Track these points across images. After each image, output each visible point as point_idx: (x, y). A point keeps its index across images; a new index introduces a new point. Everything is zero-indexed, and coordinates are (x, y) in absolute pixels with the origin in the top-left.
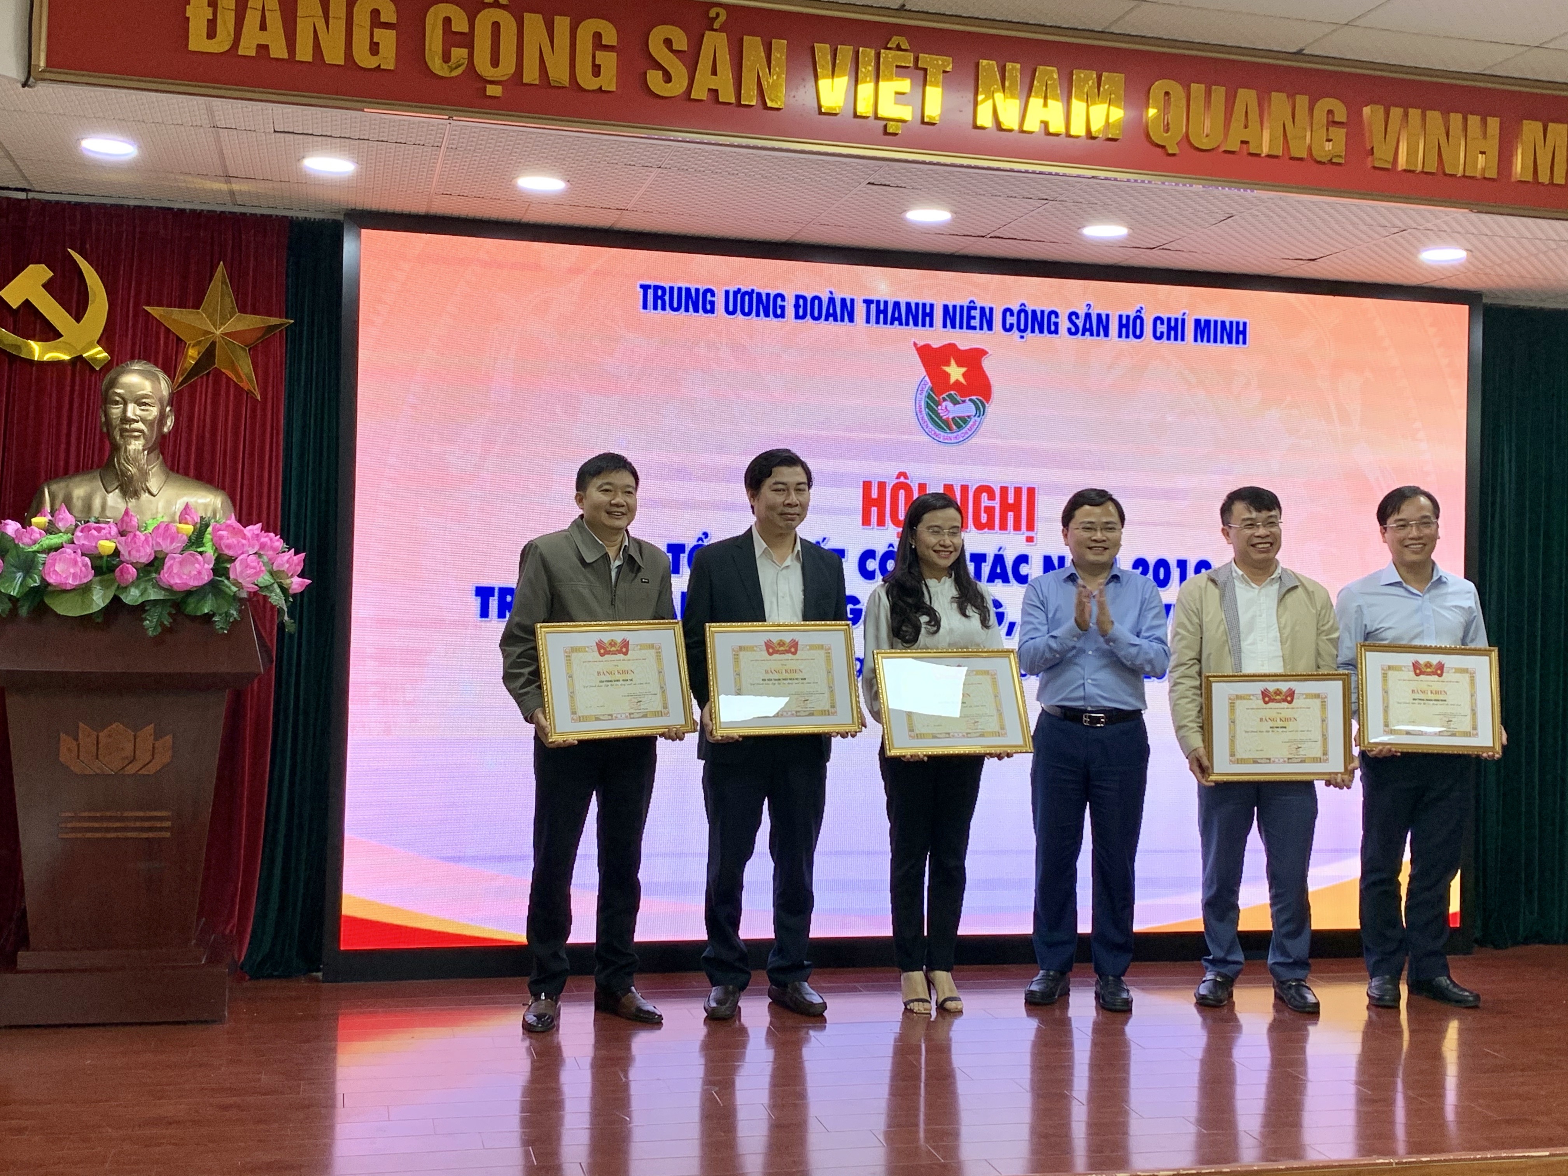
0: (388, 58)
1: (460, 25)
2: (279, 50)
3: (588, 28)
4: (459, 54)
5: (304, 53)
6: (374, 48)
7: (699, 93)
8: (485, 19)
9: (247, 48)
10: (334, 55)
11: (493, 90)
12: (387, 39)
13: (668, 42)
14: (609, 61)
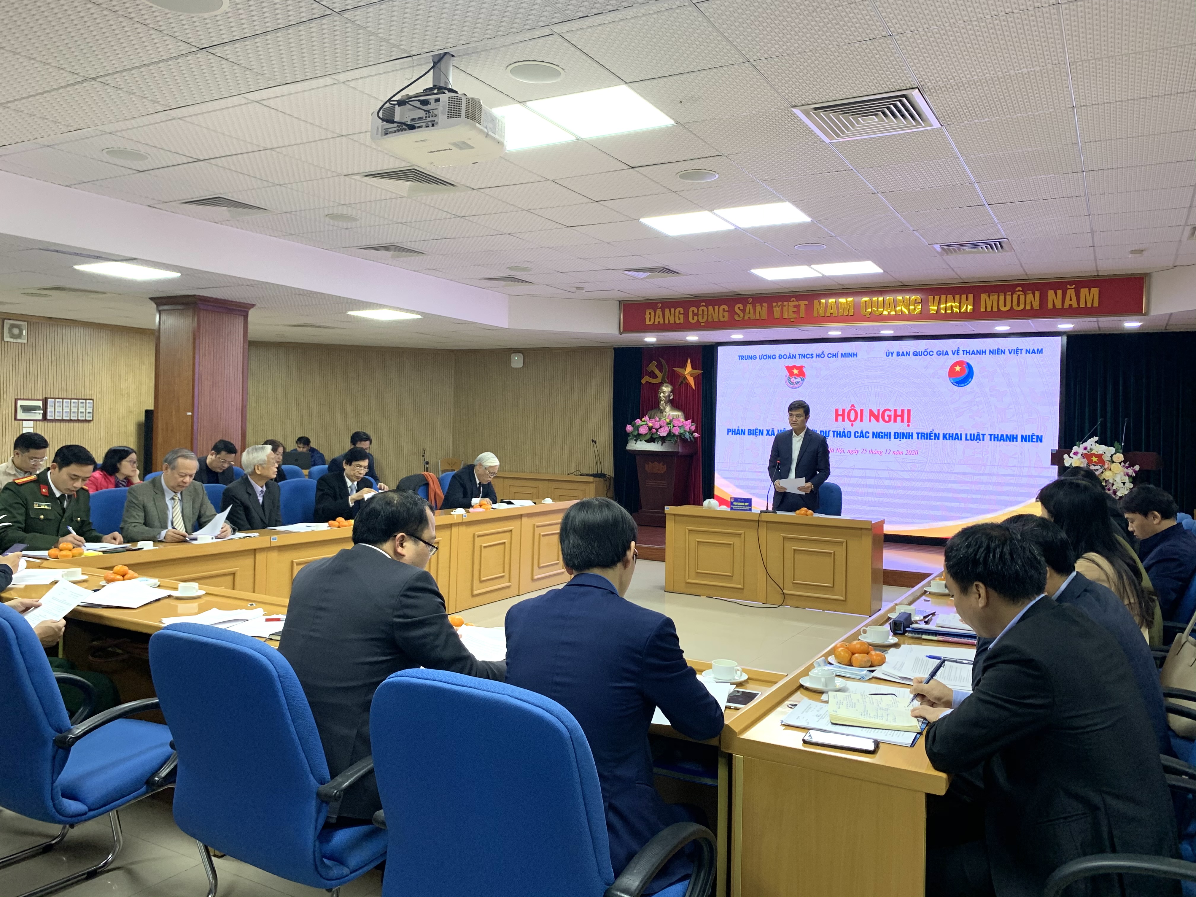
0: (682, 321)
1: (696, 311)
2: (662, 322)
3: (722, 307)
4: (696, 318)
5: (666, 322)
6: (679, 319)
7: (746, 318)
8: (701, 309)
9: (656, 323)
10: (672, 322)
11: (702, 324)
12: (682, 316)
13: (739, 308)
14: (726, 314)
